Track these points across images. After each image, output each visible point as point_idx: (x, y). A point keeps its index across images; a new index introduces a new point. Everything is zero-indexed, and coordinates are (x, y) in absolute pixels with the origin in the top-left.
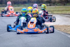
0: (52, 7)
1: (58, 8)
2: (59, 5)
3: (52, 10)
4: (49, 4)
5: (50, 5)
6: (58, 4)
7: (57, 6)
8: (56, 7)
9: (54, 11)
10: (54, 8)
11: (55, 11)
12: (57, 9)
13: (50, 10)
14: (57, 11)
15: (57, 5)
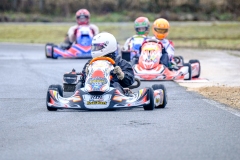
0: (202, 24)
1: (222, 27)
2: (225, 20)
3: (201, 34)
4: (190, 16)
5: (195, 20)
6: (222, 17)
7: (218, 23)
8: (214, 25)
9: (207, 38)
10: (208, 28)
11: (213, 38)
12: (220, 33)
13: (195, 35)
14: (220, 39)
15: (218, 19)
